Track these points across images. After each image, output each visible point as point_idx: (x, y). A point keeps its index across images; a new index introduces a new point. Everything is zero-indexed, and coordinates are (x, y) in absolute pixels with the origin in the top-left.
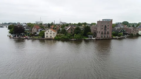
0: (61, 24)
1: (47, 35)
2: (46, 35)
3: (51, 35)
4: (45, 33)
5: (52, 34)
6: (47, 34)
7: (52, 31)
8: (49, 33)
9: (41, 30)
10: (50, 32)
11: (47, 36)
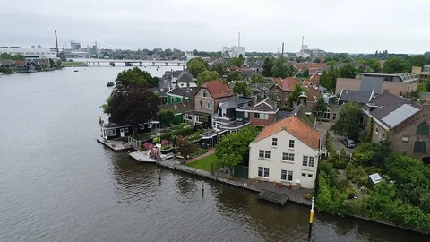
0: (306, 55)
1: (264, 164)
2: (255, 163)
3: (288, 166)
4: (255, 149)
5: (298, 160)
6: (265, 154)
7: (297, 143)
8: (277, 154)
9: (233, 105)
10: (283, 147)
11: (263, 172)
